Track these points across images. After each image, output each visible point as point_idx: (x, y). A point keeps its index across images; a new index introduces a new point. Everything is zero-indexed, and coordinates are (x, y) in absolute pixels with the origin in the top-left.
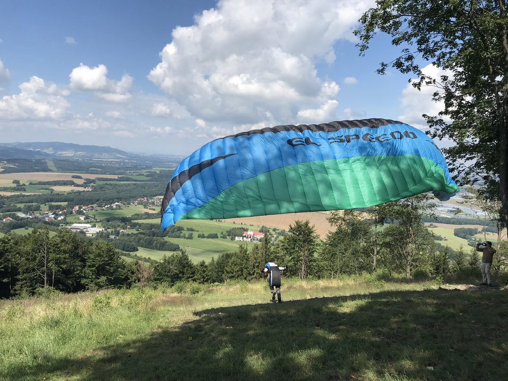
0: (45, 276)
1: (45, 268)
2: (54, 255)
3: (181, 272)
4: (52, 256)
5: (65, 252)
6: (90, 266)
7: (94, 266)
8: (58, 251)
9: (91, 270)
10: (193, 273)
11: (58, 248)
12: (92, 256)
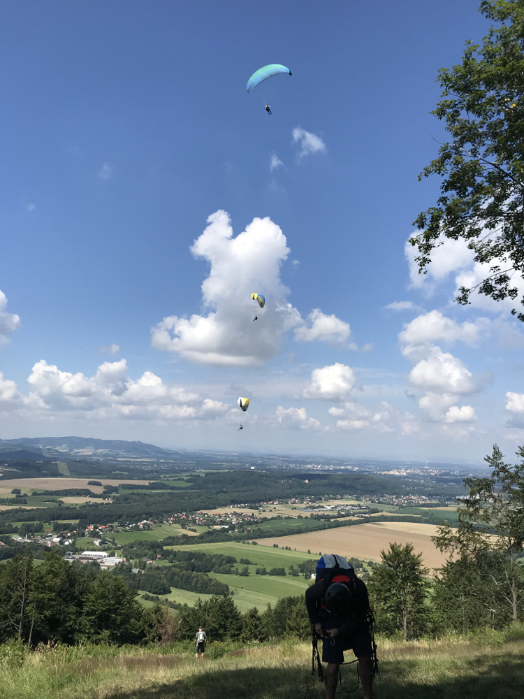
0: (20, 627)
1: (21, 614)
2: (36, 594)
3: (221, 626)
4: (32, 595)
5: (51, 589)
6: (88, 614)
7: (93, 612)
8: (42, 588)
9: (89, 621)
10: (240, 629)
11: (44, 583)
12: (92, 597)
